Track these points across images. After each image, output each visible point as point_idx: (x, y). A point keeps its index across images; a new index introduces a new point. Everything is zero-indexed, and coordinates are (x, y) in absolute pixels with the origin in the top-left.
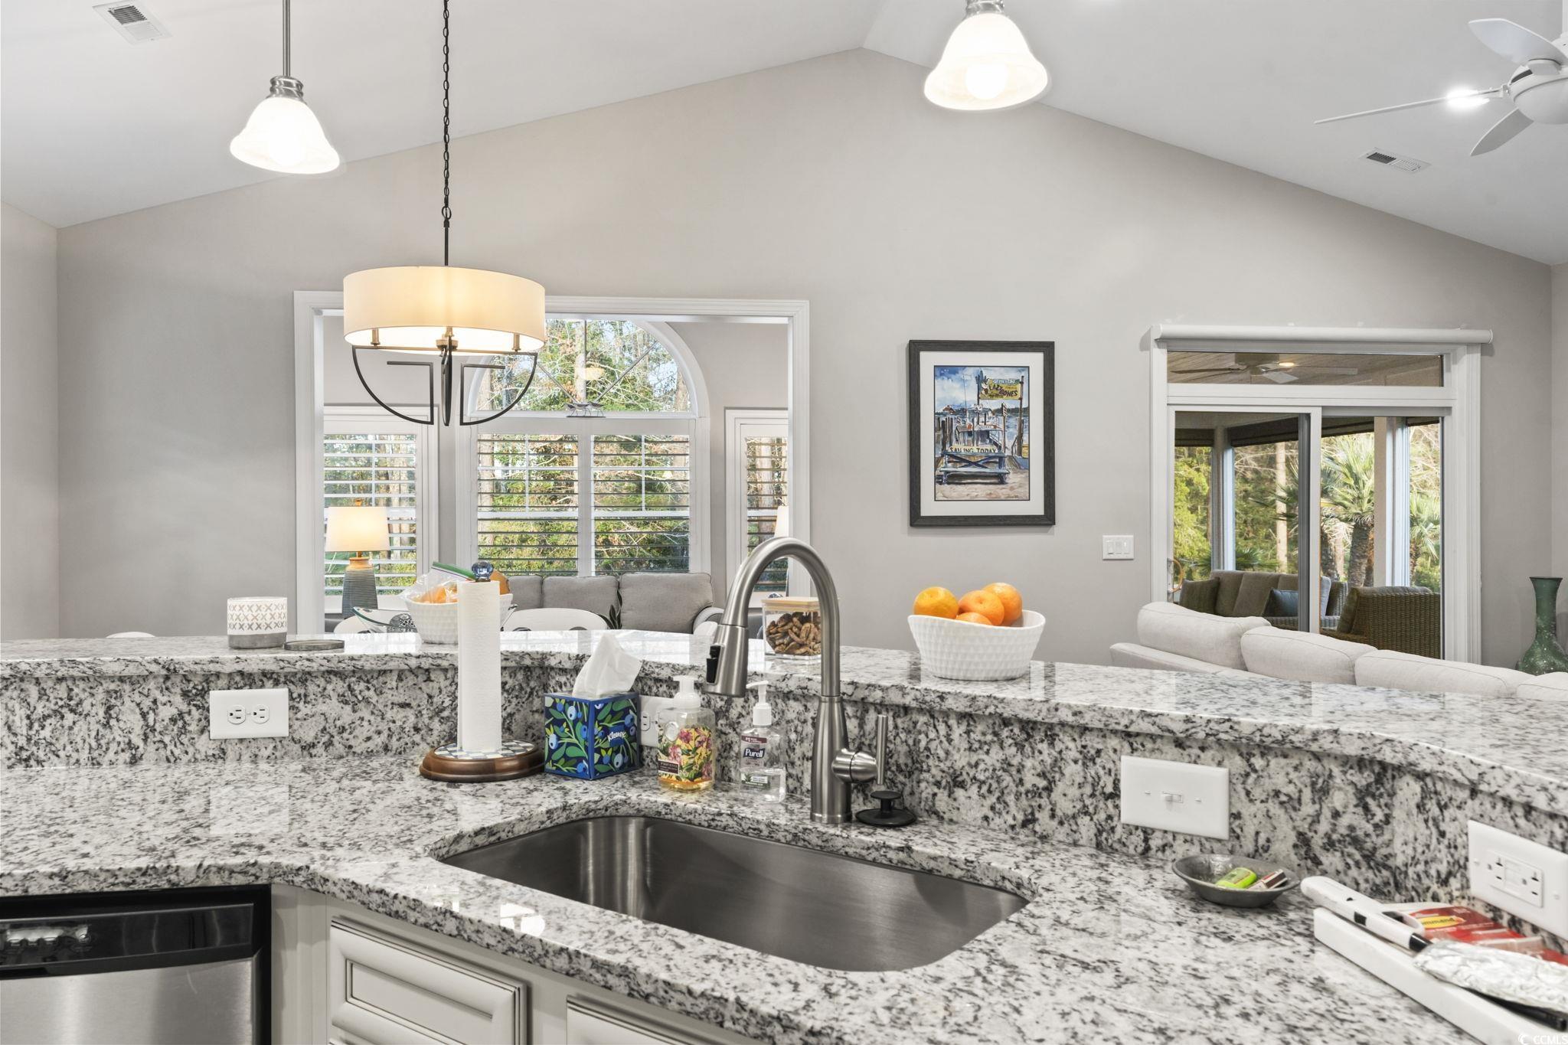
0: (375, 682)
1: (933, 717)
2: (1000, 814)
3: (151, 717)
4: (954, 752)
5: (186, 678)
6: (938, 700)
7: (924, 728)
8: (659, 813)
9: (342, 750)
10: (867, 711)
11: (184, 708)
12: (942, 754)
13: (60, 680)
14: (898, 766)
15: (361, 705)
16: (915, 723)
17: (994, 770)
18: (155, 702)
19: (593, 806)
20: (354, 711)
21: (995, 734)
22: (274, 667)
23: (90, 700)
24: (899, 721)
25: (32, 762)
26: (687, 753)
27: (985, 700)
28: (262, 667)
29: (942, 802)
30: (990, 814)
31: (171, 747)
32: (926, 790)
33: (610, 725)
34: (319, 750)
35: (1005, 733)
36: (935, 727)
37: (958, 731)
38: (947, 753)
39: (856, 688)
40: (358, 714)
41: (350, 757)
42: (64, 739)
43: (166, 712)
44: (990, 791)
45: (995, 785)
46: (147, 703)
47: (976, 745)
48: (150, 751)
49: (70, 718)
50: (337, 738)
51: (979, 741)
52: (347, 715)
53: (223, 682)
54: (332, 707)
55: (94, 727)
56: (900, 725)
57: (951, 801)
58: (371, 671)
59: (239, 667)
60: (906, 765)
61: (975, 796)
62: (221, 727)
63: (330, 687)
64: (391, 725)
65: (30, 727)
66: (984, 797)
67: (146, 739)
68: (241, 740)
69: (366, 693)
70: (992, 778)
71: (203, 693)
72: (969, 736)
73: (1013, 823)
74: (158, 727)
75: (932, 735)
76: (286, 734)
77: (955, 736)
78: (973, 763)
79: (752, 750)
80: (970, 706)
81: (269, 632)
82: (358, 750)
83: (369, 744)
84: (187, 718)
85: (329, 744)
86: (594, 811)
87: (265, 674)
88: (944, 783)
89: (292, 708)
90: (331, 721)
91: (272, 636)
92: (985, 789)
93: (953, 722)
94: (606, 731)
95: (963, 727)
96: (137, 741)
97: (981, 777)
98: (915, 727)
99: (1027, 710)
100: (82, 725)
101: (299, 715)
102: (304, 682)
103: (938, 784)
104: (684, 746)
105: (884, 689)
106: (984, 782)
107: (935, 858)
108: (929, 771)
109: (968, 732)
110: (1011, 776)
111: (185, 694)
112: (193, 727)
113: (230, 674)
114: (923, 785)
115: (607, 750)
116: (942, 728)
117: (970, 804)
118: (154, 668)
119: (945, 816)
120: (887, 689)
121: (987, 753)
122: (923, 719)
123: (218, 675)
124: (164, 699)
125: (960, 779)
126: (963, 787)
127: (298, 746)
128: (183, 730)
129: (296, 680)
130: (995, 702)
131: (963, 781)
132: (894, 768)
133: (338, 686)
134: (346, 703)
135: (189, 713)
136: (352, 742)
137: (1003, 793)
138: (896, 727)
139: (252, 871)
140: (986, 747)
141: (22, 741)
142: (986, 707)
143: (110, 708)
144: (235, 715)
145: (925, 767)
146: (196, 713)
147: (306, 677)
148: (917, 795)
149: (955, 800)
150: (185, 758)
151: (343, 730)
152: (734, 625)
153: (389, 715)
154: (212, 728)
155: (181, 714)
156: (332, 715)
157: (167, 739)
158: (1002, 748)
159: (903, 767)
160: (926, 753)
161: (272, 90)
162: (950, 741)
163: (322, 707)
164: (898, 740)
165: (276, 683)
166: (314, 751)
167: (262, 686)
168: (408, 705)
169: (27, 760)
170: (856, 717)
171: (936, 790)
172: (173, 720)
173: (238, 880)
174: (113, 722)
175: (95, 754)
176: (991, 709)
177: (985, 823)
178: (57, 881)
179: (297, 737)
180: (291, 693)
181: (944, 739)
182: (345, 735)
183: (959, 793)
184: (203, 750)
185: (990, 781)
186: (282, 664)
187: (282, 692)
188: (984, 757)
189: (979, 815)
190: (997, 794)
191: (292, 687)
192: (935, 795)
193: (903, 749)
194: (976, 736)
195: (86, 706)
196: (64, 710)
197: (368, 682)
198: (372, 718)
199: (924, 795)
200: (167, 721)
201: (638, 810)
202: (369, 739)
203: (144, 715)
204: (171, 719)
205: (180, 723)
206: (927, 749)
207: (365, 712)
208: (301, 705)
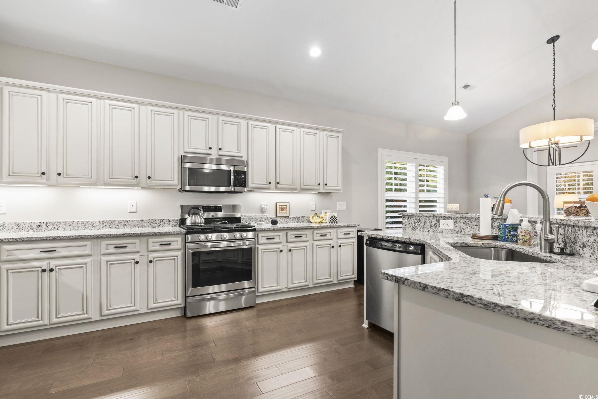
0: (470, 220)
1: (579, 228)
2: (593, 255)
3: (431, 224)
4: (583, 238)
5: (436, 217)
6: (577, 223)
7: (577, 231)
8: (512, 248)
9: (464, 234)
10: (566, 227)
11: (436, 223)
12: (581, 238)
13: (418, 216)
14: (572, 242)
15: (467, 225)
16: (575, 230)
17: (592, 242)
18: (432, 221)
19: (497, 245)
20: (466, 226)
21: (593, 232)
22: (451, 216)
23: (423, 220)
24: (572, 229)
25: (415, 230)
26: (522, 236)
27: (587, 222)
28: (448, 216)
29: (581, 252)
30: (591, 255)
31: (434, 229)
32: (578, 248)
33: (512, 230)
34: (459, 233)
35: (595, 232)
36: (579, 231)
37: (585, 231)
38: (582, 238)
39: (561, 220)
40: (467, 227)
41: (465, 235)
42: (419, 226)
43: (433, 223)
44: (591, 249)
45: (592, 247)
46: (430, 221)
47: (588, 236)
48: (431, 230)
49: (420, 223)
50: (463, 231)
51: (589, 234)
52: (464, 226)
53: (442, 218)
54: (462, 225)
55: (423, 225)
56: (572, 231)
57: (583, 252)
58: (469, 218)
59: (444, 216)
60: (574, 241)
61: (588, 250)
62: (442, 226)
63: (461, 221)
64: (474, 229)
65: (414, 224)
66: (590, 250)
67: (430, 227)
68: (445, 229)
69: (468, 222)
70: (592, 245)
71: (439, 220)
72: (587, 233)
73: (596, 258)
74: (432, 226)
75: (579, 233)
76: (453, 229)
77: (584, 233)
78: (588, 240)
79: (534, 235)
80: (584, 224)
81: (454, 210)
82: (467, 234)
83: (469, 233)
84: (437, 224)
85: (461, 232)
86: (497, 246)
87: (449, 217)
88: (581, 246)
89: (454, 224)
90: (461, 227)
91: (454, 211)
92: (590, 247)
93: (583, 229)
94: (510, 232)
95: (586, 231)
96: (429, 228)
97: (589, 244)
98: (575, 231)
99: (596, 225)
100: (421, 224)
101: (456, 226)
102: (456, 219)
103: (580, 246)
104: (521, 234)
105: (567, 221)
106: (590, 246)
107: (555, 259)
108: (578, 243)
109: (586, 232)
110: (596, 244)
111: (436, 220)
112: (438, 226)
113: (444, 217)
114: (577, 247)
115: (510, 236)
116: (581, 231)
117: (587, 252)
118: (431, 215)
119: (582, 255)
120: (567, 220)
121: (591, 238)
122: (577, 229)
123: (441, 217)
124: (433, 221)
125: (585, 245)
126: (585, 247)
127: (455, 232)
128: (436, 227)
129: (455, 219)
130: (590, 223)
131: (585, 246)
132: (571, 242)
133: (463, 220)
134: (464, 224)
135: (437, 223)
136: (465, 232)
137: (594, 249)
138: (571, 231)
139: (420, 241)
140: (590, 236)
141: (413, 226)
142: (588, 224)
143: (425, 222)
144: (444, 224)
145: (577, 242)
146: (438, 224)
147: (457, 218)
148: (576, 250)
149: (584, 251)
150: (436, 232)
151: (464, 229)
152: (500, 200)
153: (473, 227)
154: (440, 227)
155: (436, 224)
156: (462, 226)
157: (433, 228)
158: (594, 236)
159: (573, 242)
160: (578, 238)
161: (452, 105)
162: (583, 235)
163: (460, 224)
164: (572, 235)
165: (451, 219)
166: (458, 233)
167: (449, 220)
168: (477, 225)
169: (414, 229)
170: (564, 229)
171: (580, 248)
172: (434, 225)
173: (418, 242)
174: (426, 224)
175: (423, 229)
176: (589, 225)
177: (590, 257)
178: (397, 238)
179: (455, 230)
180: (454, 221)
181: (581, 234)
182: (464, 230)
183: (585, 249)
184: (439, 230)
185: (591, 246)
186: (452, 215)
187: (452, 221)
188: (590, 239)
189: (589, 255)
190: (593, 249)
191: (454, 220)
192: (579, 249)
193: (573, 237)
194: (588, 233)
195: (422, 221)
196: (419, 222)
197: (469, 220)
198: (470, 227)
199: (577, 250)
200: (433, 225)
201: (508, 248)
202: (469, 232)
203: (430, 223)
204: (434, 224)
205: (436, 225)
206: (578, 237)
207: (468, 226)
208: (456, 224)
